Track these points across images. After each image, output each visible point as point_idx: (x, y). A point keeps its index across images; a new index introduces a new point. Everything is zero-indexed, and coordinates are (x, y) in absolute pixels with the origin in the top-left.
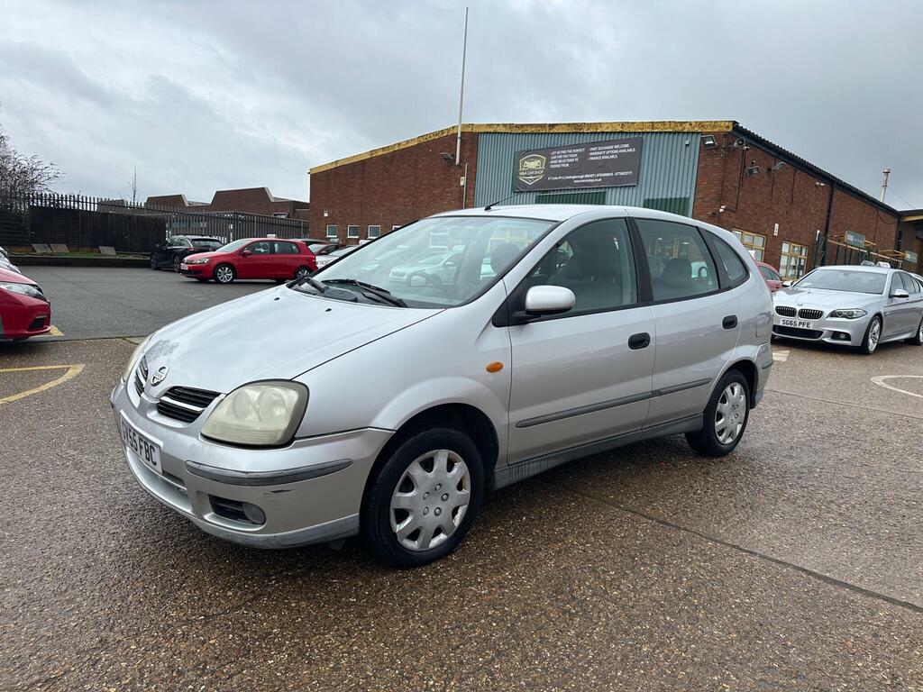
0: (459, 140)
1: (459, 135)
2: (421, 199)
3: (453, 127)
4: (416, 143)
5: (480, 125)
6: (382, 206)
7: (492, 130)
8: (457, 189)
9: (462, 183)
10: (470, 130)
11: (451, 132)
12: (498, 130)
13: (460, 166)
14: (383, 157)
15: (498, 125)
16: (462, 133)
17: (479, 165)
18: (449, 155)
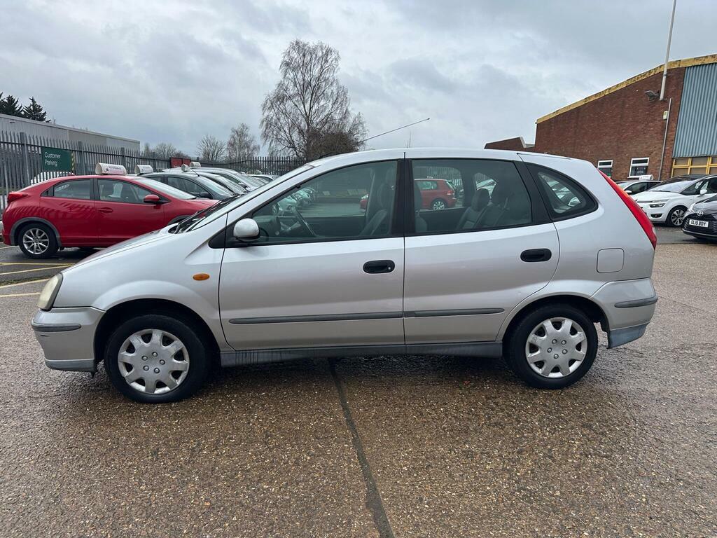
0: (664, 78)
1: (665, 73)
2: (625, 135)
3: (660, 67)
4: (625, 86)
5: (688, 60)
6: (591, 144)
7: (699, 63)
8: (660, 123)
9: (665, 117)
10: (676, 66)
11: (658, 71)
12: (706, 62)
13: (664, 101)
14: (595, 102)
15: (707, 57)
16: (668, 70)
17: (684, 99)
18: (654, 93)
